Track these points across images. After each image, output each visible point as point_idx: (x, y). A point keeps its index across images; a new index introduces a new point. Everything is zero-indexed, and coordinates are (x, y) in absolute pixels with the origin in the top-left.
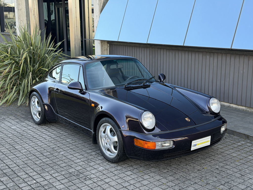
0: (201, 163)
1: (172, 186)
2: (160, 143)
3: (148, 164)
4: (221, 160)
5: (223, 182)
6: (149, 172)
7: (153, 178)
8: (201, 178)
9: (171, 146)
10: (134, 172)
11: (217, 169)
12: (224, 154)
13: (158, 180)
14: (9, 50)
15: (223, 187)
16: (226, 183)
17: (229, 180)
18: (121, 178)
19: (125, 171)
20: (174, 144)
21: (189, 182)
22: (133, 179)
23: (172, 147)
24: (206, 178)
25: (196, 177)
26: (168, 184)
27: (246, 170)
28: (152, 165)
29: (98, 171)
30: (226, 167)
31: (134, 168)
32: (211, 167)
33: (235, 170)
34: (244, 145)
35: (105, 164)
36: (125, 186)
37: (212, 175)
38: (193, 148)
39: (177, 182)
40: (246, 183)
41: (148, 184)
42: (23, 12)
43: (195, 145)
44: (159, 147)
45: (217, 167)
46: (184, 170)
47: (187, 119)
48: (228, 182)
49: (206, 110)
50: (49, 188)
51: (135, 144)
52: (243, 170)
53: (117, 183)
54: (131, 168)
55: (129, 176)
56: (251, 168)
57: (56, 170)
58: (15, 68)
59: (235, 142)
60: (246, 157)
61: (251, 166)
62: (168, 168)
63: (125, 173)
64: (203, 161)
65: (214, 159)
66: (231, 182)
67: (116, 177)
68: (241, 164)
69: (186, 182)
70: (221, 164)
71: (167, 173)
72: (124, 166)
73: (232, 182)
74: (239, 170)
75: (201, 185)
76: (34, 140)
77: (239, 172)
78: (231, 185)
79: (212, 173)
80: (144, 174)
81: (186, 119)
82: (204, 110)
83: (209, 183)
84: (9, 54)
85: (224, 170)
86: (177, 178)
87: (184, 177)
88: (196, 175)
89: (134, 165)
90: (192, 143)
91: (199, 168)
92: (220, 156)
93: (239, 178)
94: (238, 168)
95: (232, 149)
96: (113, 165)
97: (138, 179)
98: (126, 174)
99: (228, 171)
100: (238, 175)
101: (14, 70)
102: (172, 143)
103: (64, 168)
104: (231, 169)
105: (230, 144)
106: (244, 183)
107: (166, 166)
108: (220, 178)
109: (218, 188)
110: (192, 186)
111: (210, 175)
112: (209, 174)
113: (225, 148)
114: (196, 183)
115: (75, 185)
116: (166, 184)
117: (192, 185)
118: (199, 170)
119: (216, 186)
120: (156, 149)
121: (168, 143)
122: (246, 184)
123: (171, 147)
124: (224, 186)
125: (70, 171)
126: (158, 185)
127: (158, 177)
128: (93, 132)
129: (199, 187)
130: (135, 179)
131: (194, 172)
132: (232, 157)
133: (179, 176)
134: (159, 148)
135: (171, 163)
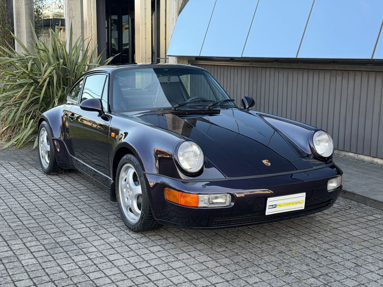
0: (290, 241)
1: (222, 274)
2: (206, 197)
3: (196, 238)
4: (327, 239)
5: (317, 274)
6: (192, 250)
7: (193, 259)
8: (280, 264)
9: (227, 204)
10: (165, 248)
11: (316, 252)
12: (336, 232)
13: (202, 263)
14: (29, 65)
15: (314, 281)
16: (323, 275)
17: (331, 271)
18: (138, 255)
19: (152, 245)
20: (232, 201)
21: (256, 269)
22: (159, 258)
23: (230, 205)
24: (288, 265)
25: (272, 262)
26: (216, 270)
27: (367, 258)
28: (201, 240)
29: (105, 243)
30: (332, 251)
31: (167, 242)
32: (305, 249)
33: (348, 256)
34: (379, 220)
35: (123, 233)
36: (138, 268)
37: (301, 261)
38: (269, 212)
39: (233, 268)
40: (361, 278)
41: (182, 267)
42: (77, 21)
43: (274, 206)
44: (205, 203)
45: (317, 249)
46: (255, 250)
47: (265, 162)
48: (327, 274)
49: (306, 150)
50: (10, 262)
51: (167, 197)
52: (363, 258)
53: (128, 263)
54: (164, 242)
55: (153, 253)
56: (379, 256)
57: (37, 237)
58: (33, 90)
59: (365, 215)
60: (375, 238)
61: (379, 252)
62: (227, 245)
63: (149, 248)
64: (295, 240)
65: (315, 238)
66: (332, 275)
67: (131, 253)
68: (362, 247)
69: (249, 269)
70: (326, 246)
71: (223, 253)
72: (153, 239)
73: (336, 274)
74: (354, 257)
75: (274, 276)
76: (28, 194)
77: (354, 261)
78: (331, 279)
79: (303, 257)
80: (182, 252)
81: (263, 161)
82: (303, 152)
83: (291, 273)
84: (29, 70)
85: (327, 254)
86: (236, 261)
87: (251, 260)
88: (273, 259)
89: (170, 238)
90: (268, 201)
91: (283, 248)
92: (329, 234)
93: (350, 269)
94: (355, 253)
95: (355, 224)
96: (135, 235)
97: (167, 259)
98: (150, 250)
99: (334, 258)
100: (349, 264)
101: (31, 94)
102: (229, 198)
103: (52, 235)
104: (341, 255)
105: (355, 217)
106: (357, 278)
107: (225, 242)
108: (315, 267)
109: (305, 281)
110: (259, 275)
111: (297, 261)
112: (298, 259)
113: (342, 223)
114: (267, 271)
115: (55, 260)
116: (213, 269)
117: (258, 273)
118: (281, 252)
119: (302, 279)
120: (199, 206)
121: (221, 197)
122: (360, 280)
123: (227, 206)
124: (317, 279)
125: (59, 240)
126: (196, 270)
127: (203, 258)
128: (112, 181)
129: (270, 278)
130: (162, 258)
131: (272, 254)
132: (351, 236)
133: (242, 258)
134: (205, 205)
135: (236, 239)
